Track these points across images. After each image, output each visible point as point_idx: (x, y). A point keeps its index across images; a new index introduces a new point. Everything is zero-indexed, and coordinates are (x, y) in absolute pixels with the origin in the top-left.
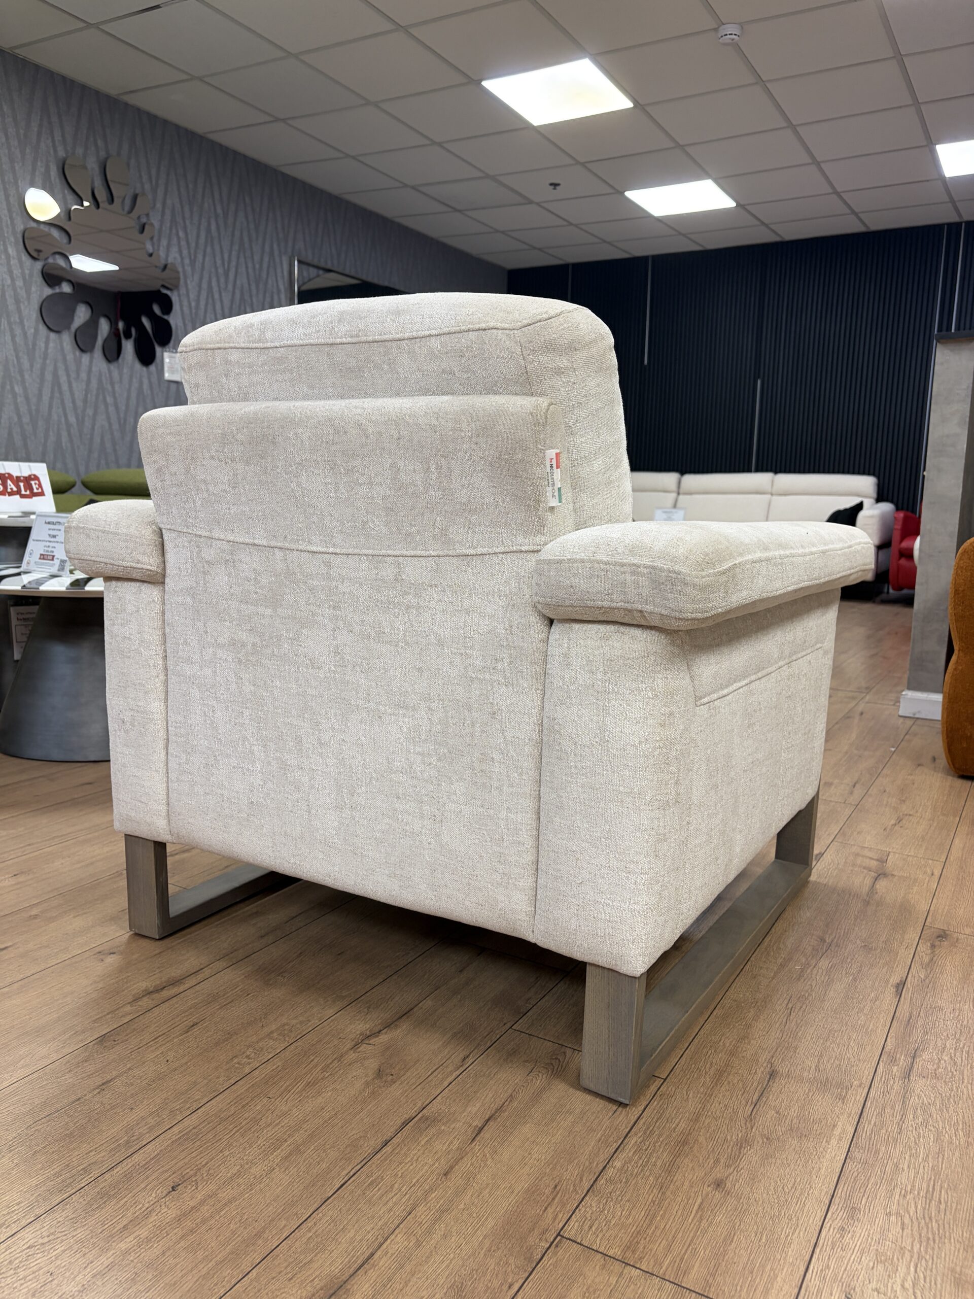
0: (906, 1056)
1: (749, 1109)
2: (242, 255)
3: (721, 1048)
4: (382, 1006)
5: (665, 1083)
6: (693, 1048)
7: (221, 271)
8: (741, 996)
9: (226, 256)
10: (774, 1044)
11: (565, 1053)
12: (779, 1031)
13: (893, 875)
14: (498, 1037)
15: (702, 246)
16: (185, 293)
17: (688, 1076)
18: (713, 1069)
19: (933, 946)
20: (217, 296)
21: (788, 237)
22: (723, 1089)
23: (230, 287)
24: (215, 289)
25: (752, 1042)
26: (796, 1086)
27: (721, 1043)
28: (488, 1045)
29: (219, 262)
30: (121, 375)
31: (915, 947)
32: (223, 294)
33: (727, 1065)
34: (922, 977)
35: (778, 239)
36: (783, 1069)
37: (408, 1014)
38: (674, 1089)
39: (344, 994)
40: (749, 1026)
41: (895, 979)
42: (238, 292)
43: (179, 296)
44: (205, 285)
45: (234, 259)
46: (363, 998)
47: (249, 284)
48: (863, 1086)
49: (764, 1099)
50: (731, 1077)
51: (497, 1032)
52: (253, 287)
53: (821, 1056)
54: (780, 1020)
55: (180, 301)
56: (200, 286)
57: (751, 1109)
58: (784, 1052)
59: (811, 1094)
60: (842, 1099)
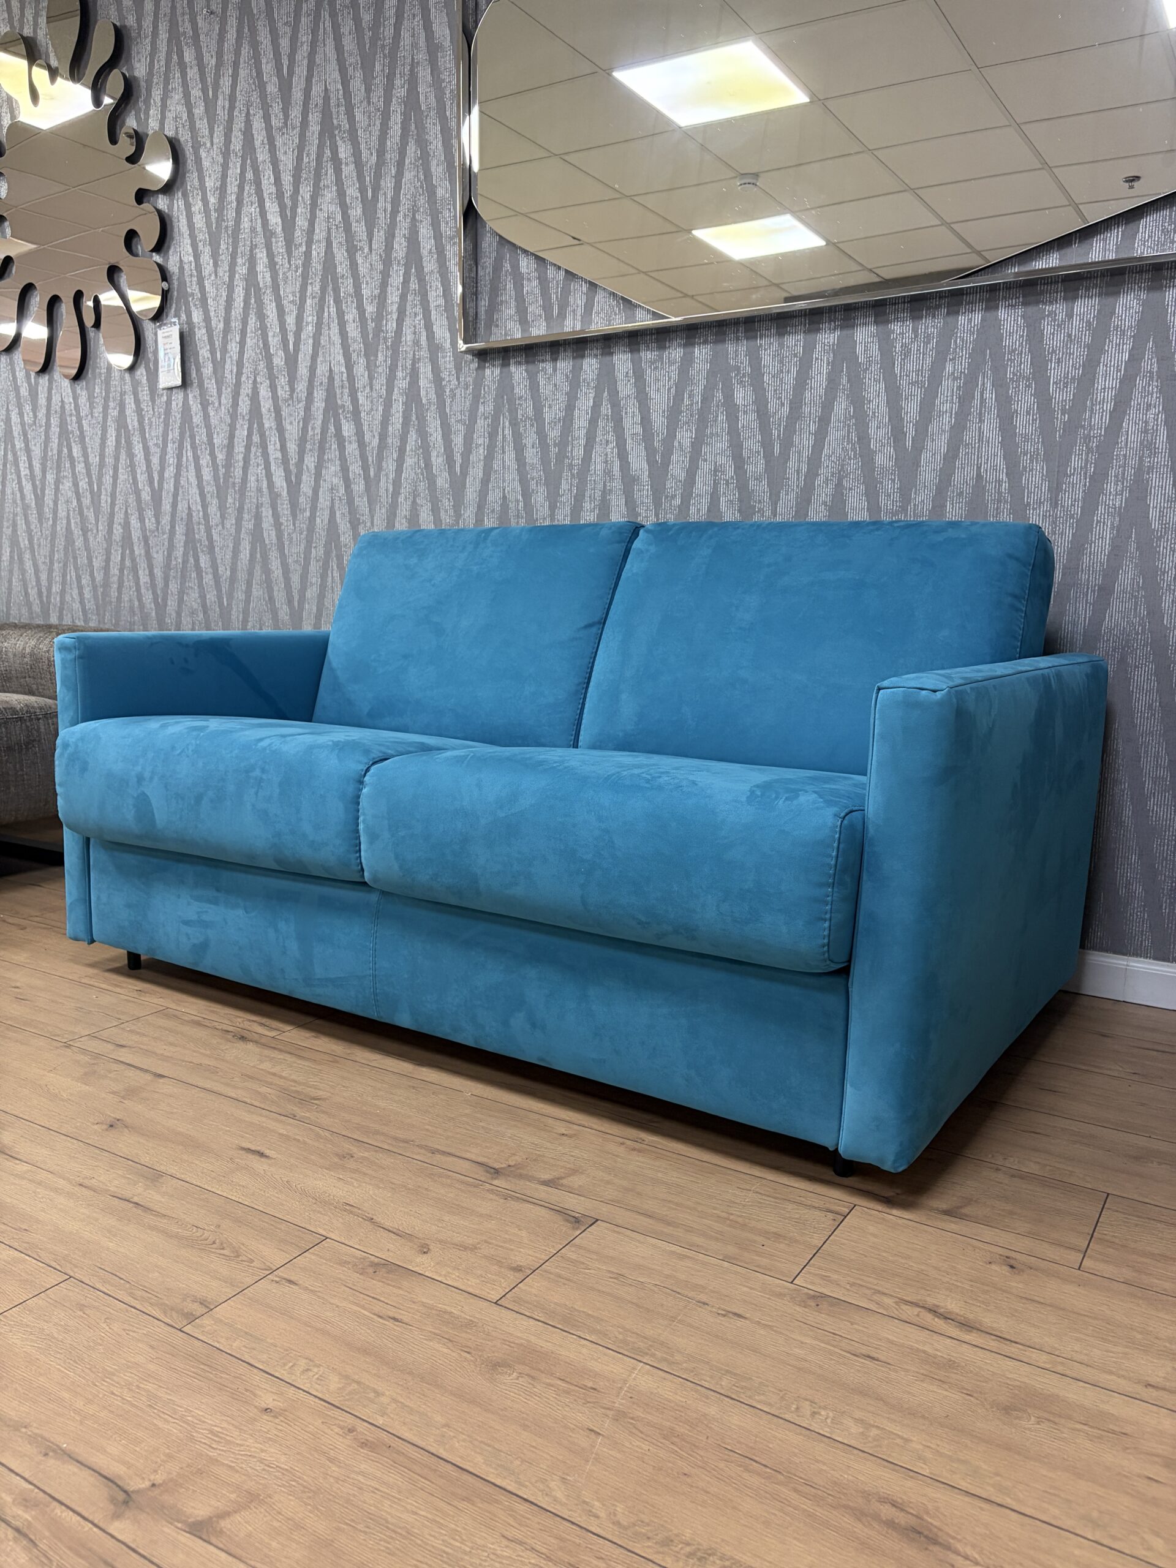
2: (325, 14)
7: (272, 88)
9: (285, 43)
16: (196, 183)
20: (263, 156)
23: (295, 113)
24: (260, 137)
29: (267, 67)
30: (91, 398)
32: (279, 141)
42: (314, 118)
43: (185, 196)
44: (237, 144)
45: (305, 38)
47: (345, 83)
52: (357, 85)
55: (188, 206)
56: (226, 153)
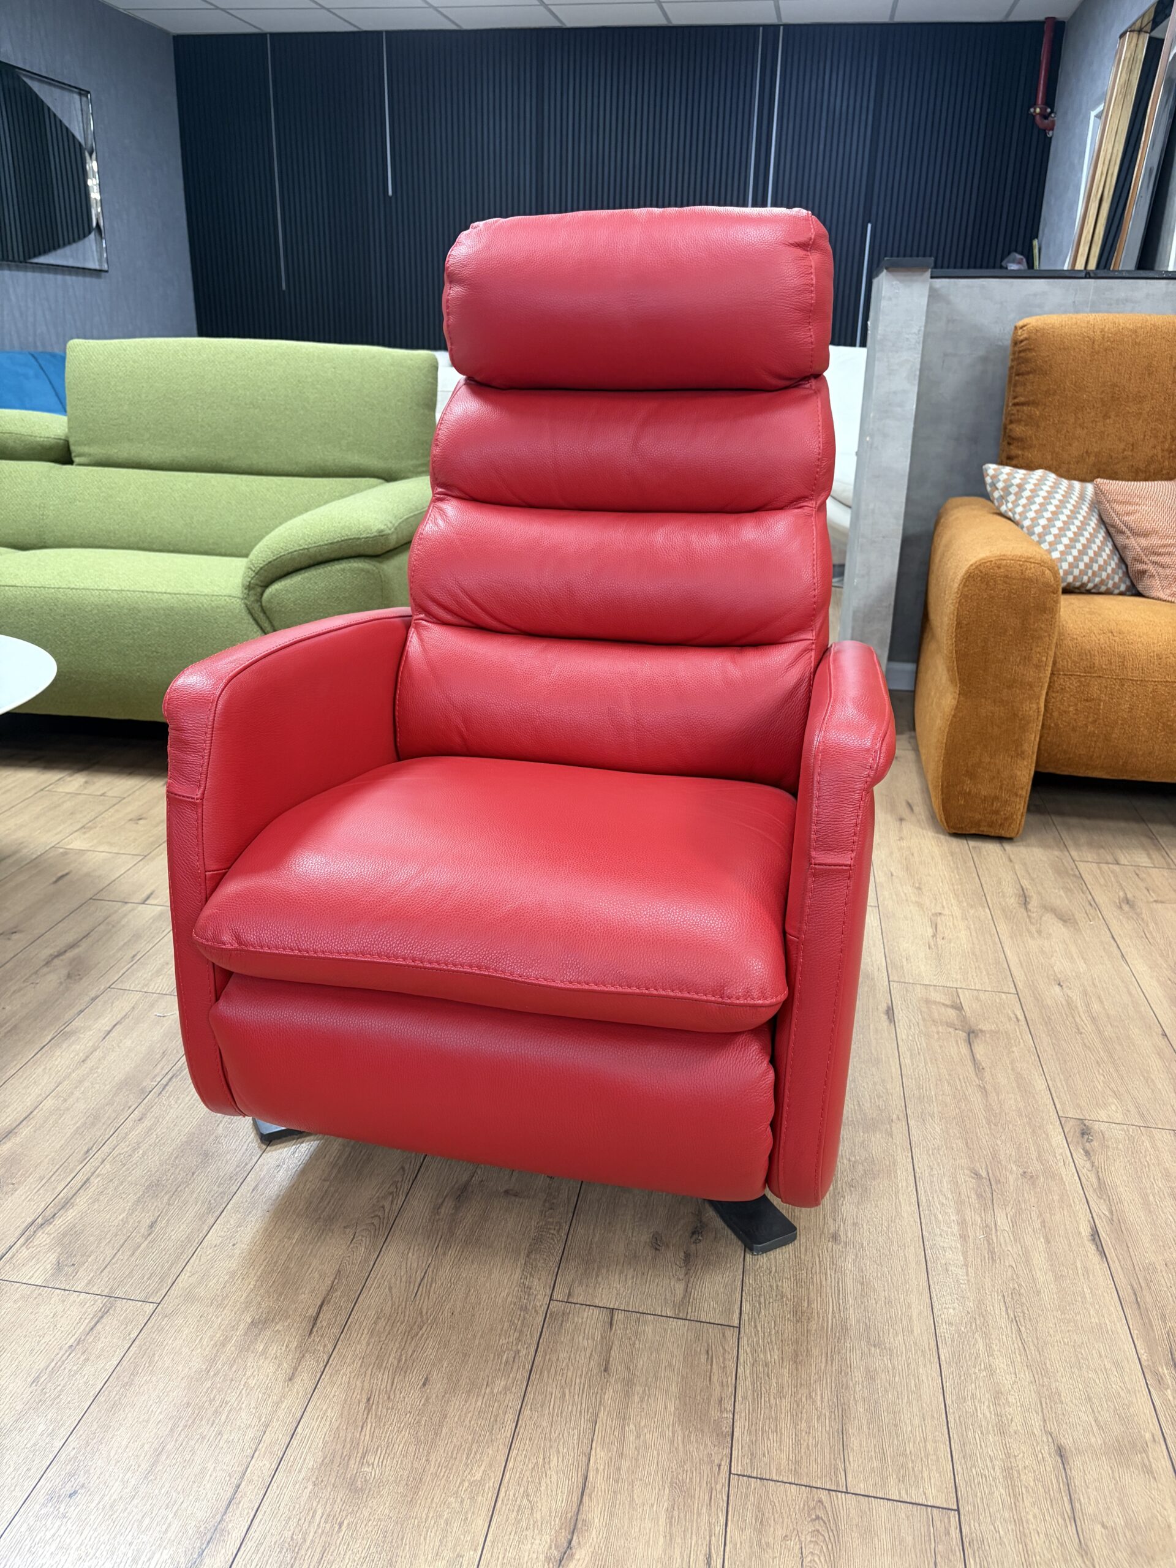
0: (1166, 1365)
1: (1072, 1529)
3: (984, 1424)
4: (543, 1484)
5: (962, 1517)
6: (955, 1436)
8: (951, 1311)
10: (1033, 1395)
11: (820, 1501)
12: (1026, 1368)
13: (981, 1031)
14: (725, 1498)
15: (457, 25)
17: (979, 1494)
18: (997, 1468)
19: (1087, 1153)
21: (570, 23)
22: (1027, 1503)
25: (1010, 1400)
26: (1095, 1466)
27: (980, 1416)
28: (722, 1520)
31: (1070, 1158)
33: (1008, 1456)
34: (1107, 1213)
35: (556, 24)
36: (1067, 1442)
37: (587, 1491)
38: (977, 1525)
39: (478, 1476)
40: (991, 1371)
41: (1085, 1230)
46: (507, 1475)
48: (1157, 1439)
49: (1077, 1505)
50: (1023, 1477)
51: (719, 1487)
53: (1090, 1399)
54: (1016, 1347)
57: (1075, 1532)
58: (1051, 1408)
59: (1117, 1475)
60: (1148, 1470)
